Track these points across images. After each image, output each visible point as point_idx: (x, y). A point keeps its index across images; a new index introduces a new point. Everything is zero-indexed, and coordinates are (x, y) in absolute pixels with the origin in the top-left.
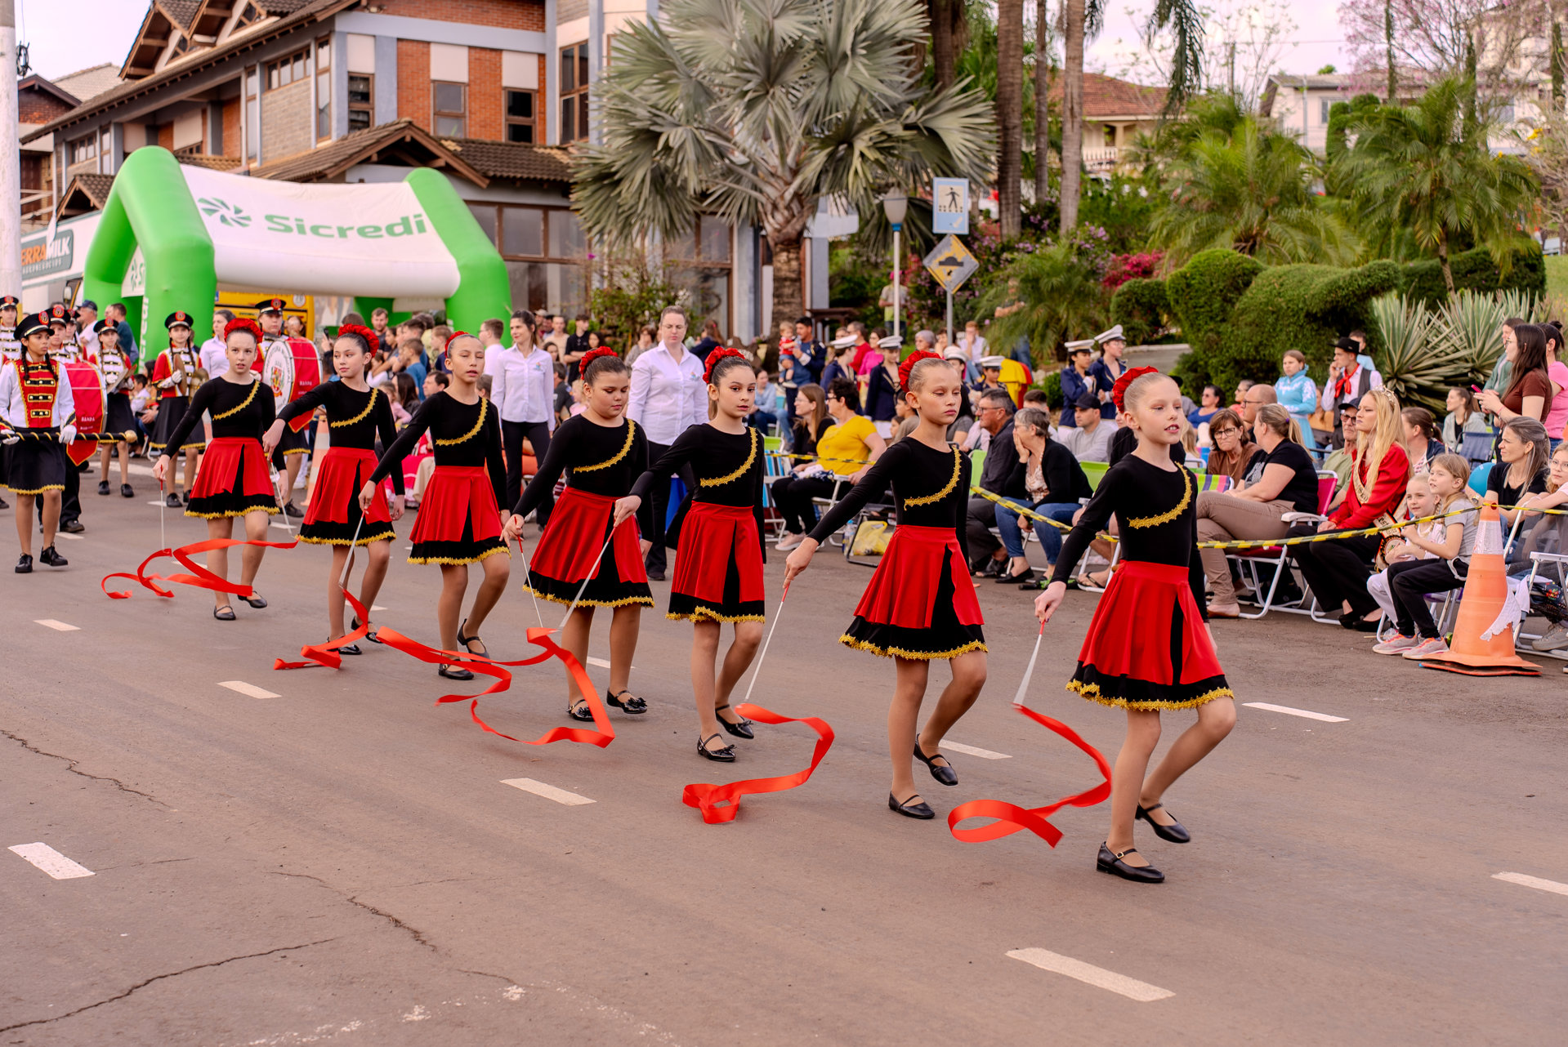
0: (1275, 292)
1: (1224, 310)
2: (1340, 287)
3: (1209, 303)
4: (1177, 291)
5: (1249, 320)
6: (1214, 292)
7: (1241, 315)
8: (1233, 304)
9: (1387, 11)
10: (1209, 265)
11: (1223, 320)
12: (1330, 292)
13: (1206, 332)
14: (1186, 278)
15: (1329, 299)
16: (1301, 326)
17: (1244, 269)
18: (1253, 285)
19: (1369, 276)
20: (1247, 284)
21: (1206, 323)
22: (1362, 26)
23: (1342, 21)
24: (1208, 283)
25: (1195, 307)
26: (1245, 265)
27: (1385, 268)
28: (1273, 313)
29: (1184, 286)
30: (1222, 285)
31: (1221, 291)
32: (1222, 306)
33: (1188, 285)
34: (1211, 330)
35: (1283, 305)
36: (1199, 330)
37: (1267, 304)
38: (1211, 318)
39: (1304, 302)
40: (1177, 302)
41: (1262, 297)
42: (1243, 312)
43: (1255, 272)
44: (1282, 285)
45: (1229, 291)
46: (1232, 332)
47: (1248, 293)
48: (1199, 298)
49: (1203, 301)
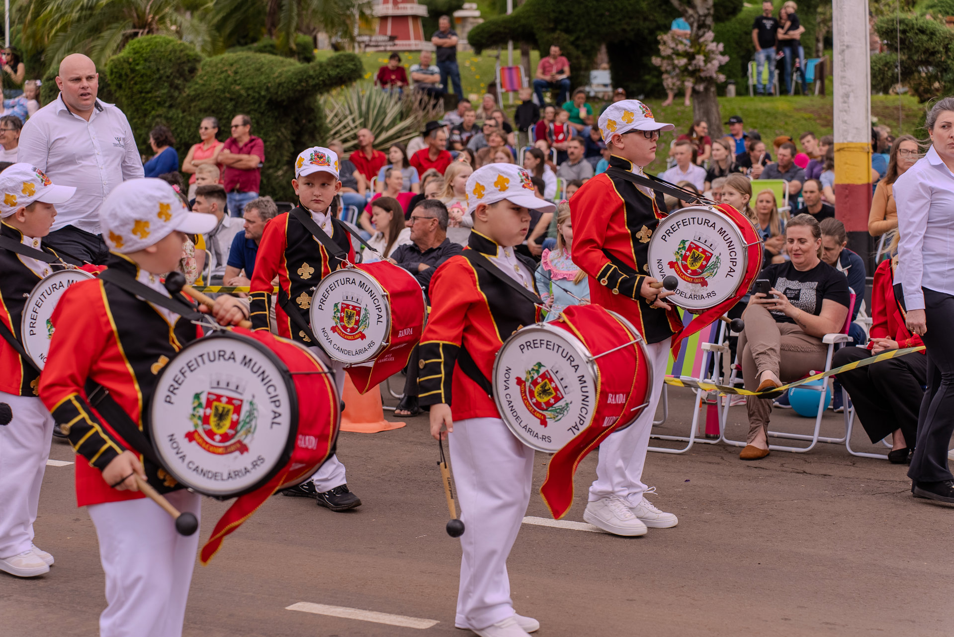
0: (230, 79)
2: (311, 77)
4: (120, 76)
5: (204, 106)
6: (160, 78)
7: (192, 100)
8: (181, 90)
10: (152, 51)
11: (171, 106)
12: (300, 81)
13: (154, 118)
14: (130, 64)
15: (299, 88)
16: (262, 114)
17: (188, 55)
18: (199, 72)
19: (338, 66)
20: (193, 70)
21: (153, 109)
24: (155, 68)
25: (141, 92)
26: (188, 52)
28: (231, 100)
29: (129, 72)
30: (168, 71)
31: (168, 77)
32: (169, 91)
33: (133, 71)
34: (159, 116)
35: (243, 92)
36: (145, 116)
37: (223, 91)
39: (268, 89)
40: (120, 86)
41: (215, 84)
44: (236, 73)
45: (175, 77)
46: (183, 118)
48: (145, 83)
49: (149, 85)
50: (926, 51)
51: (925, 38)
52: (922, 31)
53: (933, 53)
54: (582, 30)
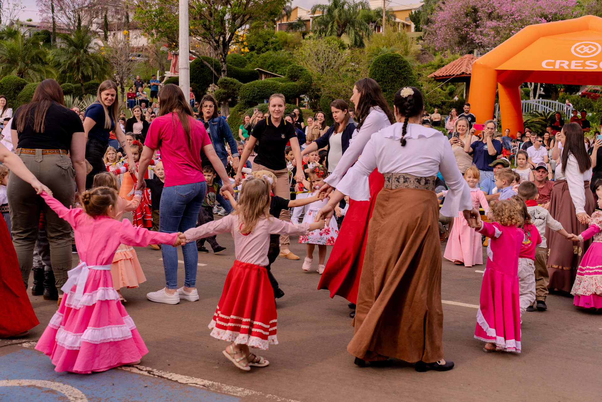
1: (15, 96)
3: (9, 93)
5: (23, 99)
6: (11, 90)
7: (21, 98)
8: (18, 94)
9: (52, 4)
10: (9, 81)
11: (14, 99)
14: (1, 85)
17: (21, 83)
18: (24, 88)
20: (23, 88)
22: (44, 8)
23: (37, 5)
24: (9, 87)
26: (22, 81)
27: (69, 86)
30: (14, 88)
32: (14, 94)
33: (2, 87)
34: (10, 102)
37: (29, 95)
38: (10, 98)
41: (27, 92)
42: (21, 97)
43: (25, 84)
45: (16, 90)
46: (18, 103)
47: (23, 91)
49: (7, 92)
50: (233, 89)
51: (232, 85)
52: (232, 83)
53: (235, 90)
54: (201, 82)
